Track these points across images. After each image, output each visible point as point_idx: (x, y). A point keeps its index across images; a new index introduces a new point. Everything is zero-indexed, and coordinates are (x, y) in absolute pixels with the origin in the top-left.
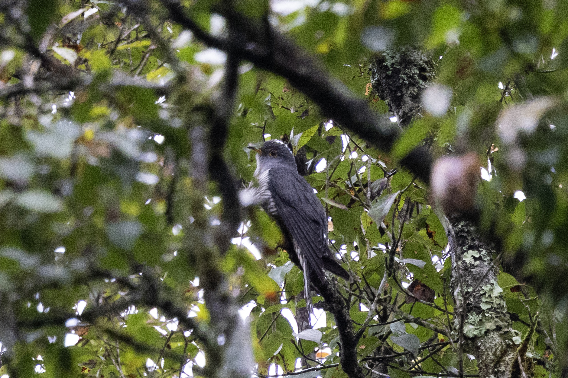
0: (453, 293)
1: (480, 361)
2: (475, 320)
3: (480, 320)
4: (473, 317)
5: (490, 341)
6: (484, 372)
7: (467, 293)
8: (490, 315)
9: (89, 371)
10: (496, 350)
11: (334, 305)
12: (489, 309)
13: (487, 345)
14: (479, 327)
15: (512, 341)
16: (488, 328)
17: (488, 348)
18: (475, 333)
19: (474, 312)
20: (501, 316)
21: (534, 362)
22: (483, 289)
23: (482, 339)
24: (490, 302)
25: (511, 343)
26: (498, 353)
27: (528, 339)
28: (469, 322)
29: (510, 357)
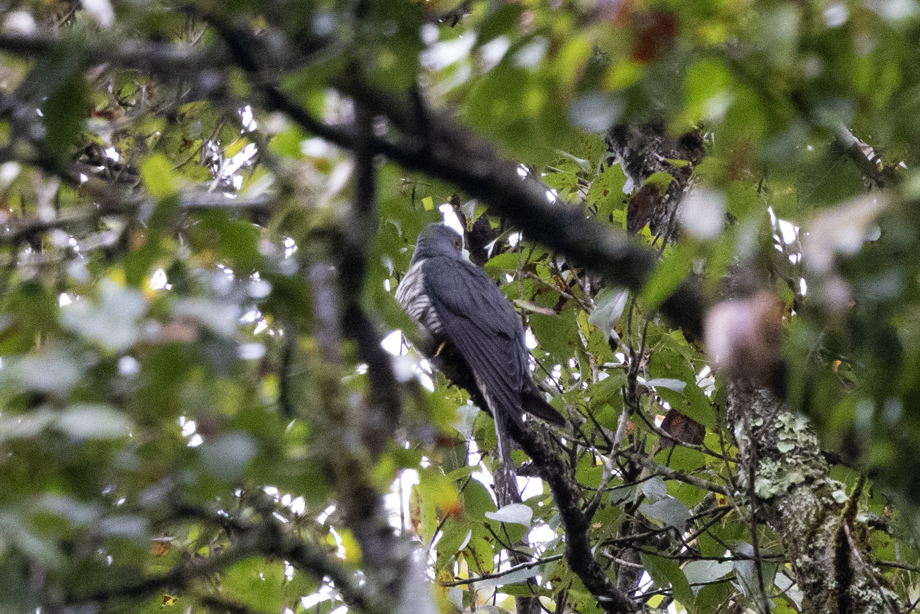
0: (733, 430)
1: (785, 535)
2: (771, 470)
3: (779, 470)
4: (768, 466)
5: (799, 501)
6: (792, 551)
7: (756, 428)
8: (794, 461)
9: (174, 601)
10: (808, 515)
11: (548, 468)
12: (792, 452)
13: (794, 508)
14: (778, 481)
15: (832, 498)
16: (792, 480)
17: (796, 513)
18: (774, 490)
19: (769, 459)
20: (811, 461)
21: (870, 528)
22: (780, 421)
23: (785, 500)
24: (792, 440)
25: (831, 502)
26: (812, 519)
27: (857, 494)
28: (762, 474)
29: (831, 523)
